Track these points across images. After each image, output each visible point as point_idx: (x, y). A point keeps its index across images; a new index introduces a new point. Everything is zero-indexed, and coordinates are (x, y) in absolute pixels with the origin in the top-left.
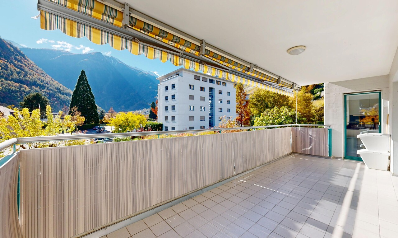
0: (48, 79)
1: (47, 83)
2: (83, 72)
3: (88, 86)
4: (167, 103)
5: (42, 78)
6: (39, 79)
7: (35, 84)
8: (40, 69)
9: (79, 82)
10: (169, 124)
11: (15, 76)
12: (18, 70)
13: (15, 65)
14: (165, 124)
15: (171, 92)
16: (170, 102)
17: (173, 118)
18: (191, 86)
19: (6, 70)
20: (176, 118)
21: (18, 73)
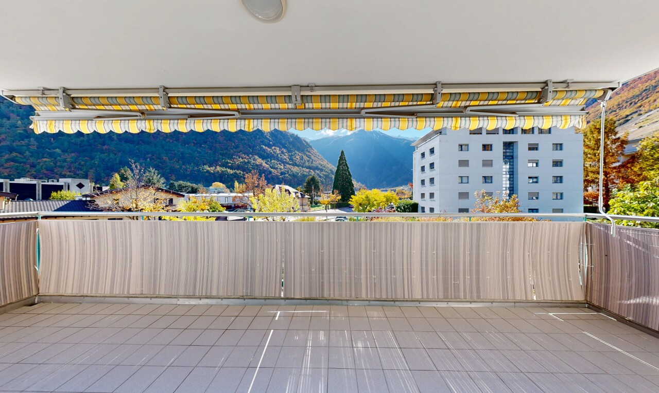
0: (325, 163)
1: (324, 167)
2: (342, 152)
3: (346, 164)
4: (424, 174)
5: (322, 163)
6: (320, 164)
7: (317, 168)
8: (320, 155)
9: (339, 162)
10: (426, 203)
11: (307, 164)
12: (308, 159)
13: (306, 155)
14: (421, 204)
15: (429, 159)
16: (428, 174)
17: (432, 195)
18: (463, 147)
19: (302, 160)
20: (435, 195)
21: (308, 161)
